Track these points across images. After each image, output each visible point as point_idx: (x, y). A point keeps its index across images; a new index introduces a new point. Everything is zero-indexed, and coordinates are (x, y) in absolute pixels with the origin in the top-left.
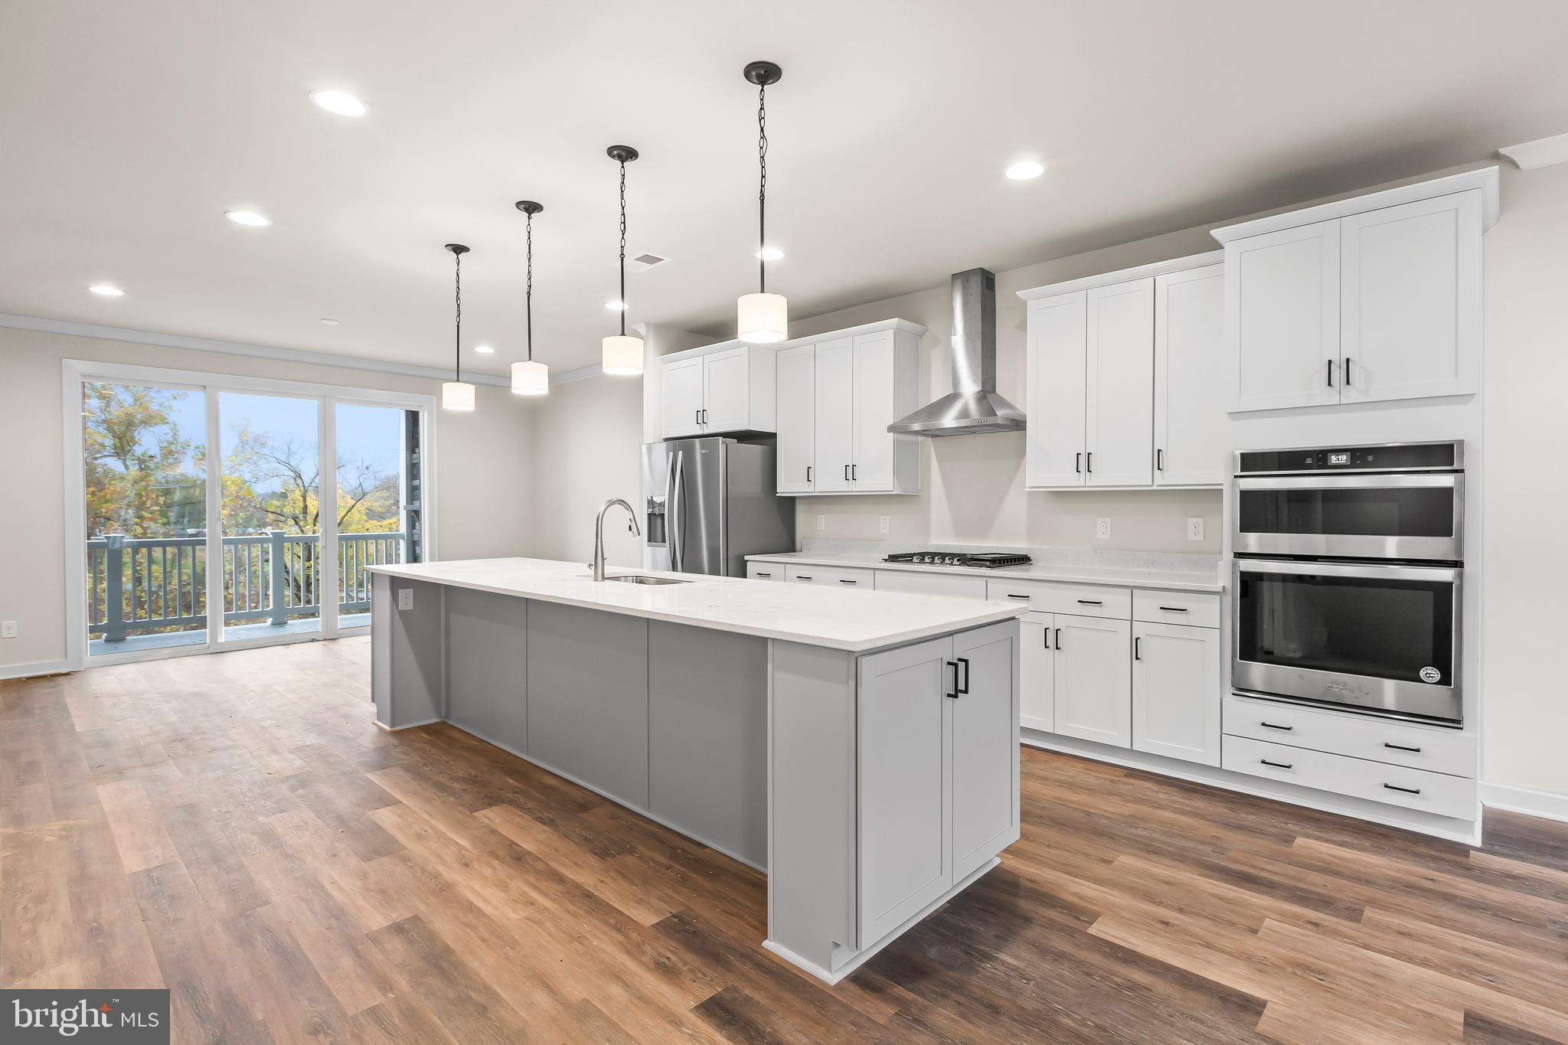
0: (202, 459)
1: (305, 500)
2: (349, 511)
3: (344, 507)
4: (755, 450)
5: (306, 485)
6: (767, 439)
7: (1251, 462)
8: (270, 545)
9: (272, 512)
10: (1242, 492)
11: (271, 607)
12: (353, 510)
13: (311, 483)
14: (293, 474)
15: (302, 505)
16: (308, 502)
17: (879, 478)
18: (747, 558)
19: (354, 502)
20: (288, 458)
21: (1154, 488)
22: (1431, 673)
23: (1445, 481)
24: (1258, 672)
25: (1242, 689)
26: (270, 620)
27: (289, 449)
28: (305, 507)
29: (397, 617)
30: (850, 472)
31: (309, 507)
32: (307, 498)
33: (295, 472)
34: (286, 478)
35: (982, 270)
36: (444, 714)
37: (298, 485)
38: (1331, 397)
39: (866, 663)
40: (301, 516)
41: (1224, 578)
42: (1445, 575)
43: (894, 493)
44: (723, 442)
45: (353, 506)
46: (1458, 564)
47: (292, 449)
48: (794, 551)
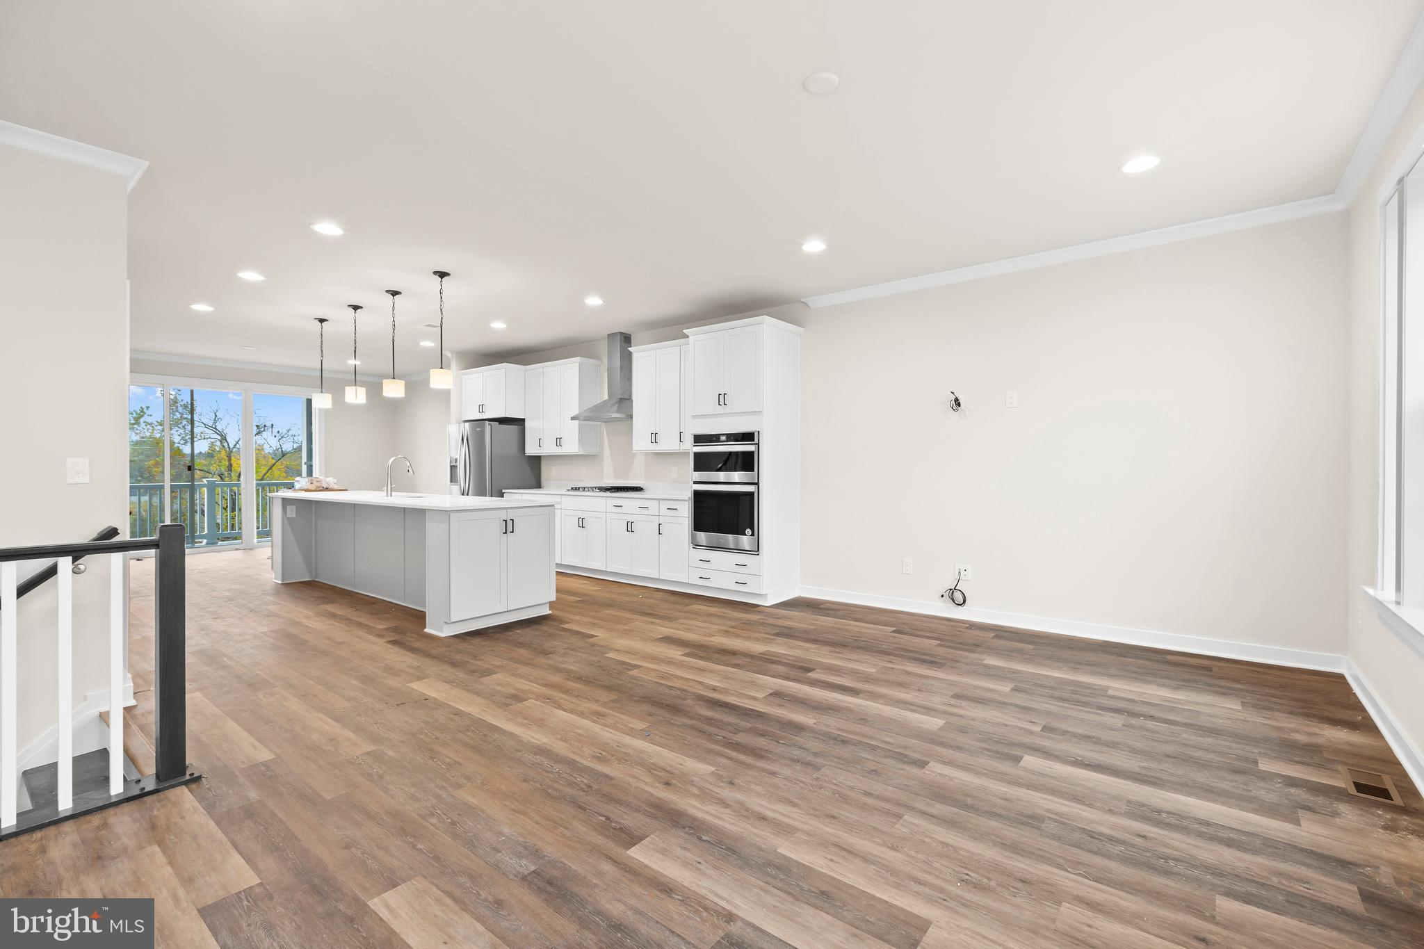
0: (135, 424)
1: (230, 460)
2: (270, 469)
3: (265, 465)
4: (513, 429)
5: (231, 446)
6: (520, 422)
7: (699, 439)
8: (205, 489)
9: (200, 470)
10: (695, 453)
11: (206, 532)
12: (274, 468)
13: (235, 445)
14: (219, 438)
15: (227, 463)
16: (232, 461)
17: (571, 446)
18: (503, 491)
19: (274, 461)
20: (215, 423)
21: (681, 451)
22: (748, 531)
23: (751, 448)
24: (702, 536)
25: (697, 545)
26: (205, 541)
27: (216, 416)
28: (230, 465)
29: (286, 522)
30: (559, 442)
31: (233, 466)
32: (233, 458)
33: (221, 435)
34: (213, 440)
35: (621, 333)
36: (314, 575)
37: (224, 446)
38: (720, 409)
39: (452, 515)
40: (226, 474)
41: (690, 495)
42: (751, 488)
43: (580, 453)
44: (489, 424)
45: (274, 465)
46: (757, 484)
47: (218, 416)
48: (540, 488)
